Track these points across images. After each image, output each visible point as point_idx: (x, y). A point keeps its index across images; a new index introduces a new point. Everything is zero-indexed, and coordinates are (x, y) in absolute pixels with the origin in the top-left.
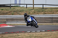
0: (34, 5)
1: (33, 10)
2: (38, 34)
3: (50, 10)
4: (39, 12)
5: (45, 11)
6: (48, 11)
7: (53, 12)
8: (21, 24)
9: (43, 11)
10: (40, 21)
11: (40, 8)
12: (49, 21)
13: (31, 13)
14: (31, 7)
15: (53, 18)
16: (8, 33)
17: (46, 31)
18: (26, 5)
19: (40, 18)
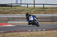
1: (34, 10)
2: (39, 33)
3: (50, 9)
5: (46, 11)
6: (48, 11)
7: (53, 12)
8: (22, 23)
9: (43, 11)
13: (32, 12)
14: (32, 7)
15: (53, 17)
16: (10, 32)
17: (46, 30)
18: (27, 5)
19: (41, 17)
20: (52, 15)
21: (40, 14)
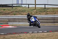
0: (36, 5)
1: (35, 10)
2: (40, 35)
3: (52, 10)
4: (40, 12)
5: (47, 11)
6: (50, 11)
7: (55, 12)
8: (23, 25)
9: (45, 11)
10: (42, 21)
11: (42, 9)
12: (51, 22)
13: (33, 13)
14: (33, 7)
15: (55, 18)
17: (48, 32)
19: (42, 18)
20: (54, 16)
21: (41, 14)
